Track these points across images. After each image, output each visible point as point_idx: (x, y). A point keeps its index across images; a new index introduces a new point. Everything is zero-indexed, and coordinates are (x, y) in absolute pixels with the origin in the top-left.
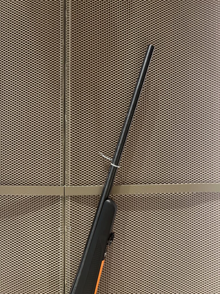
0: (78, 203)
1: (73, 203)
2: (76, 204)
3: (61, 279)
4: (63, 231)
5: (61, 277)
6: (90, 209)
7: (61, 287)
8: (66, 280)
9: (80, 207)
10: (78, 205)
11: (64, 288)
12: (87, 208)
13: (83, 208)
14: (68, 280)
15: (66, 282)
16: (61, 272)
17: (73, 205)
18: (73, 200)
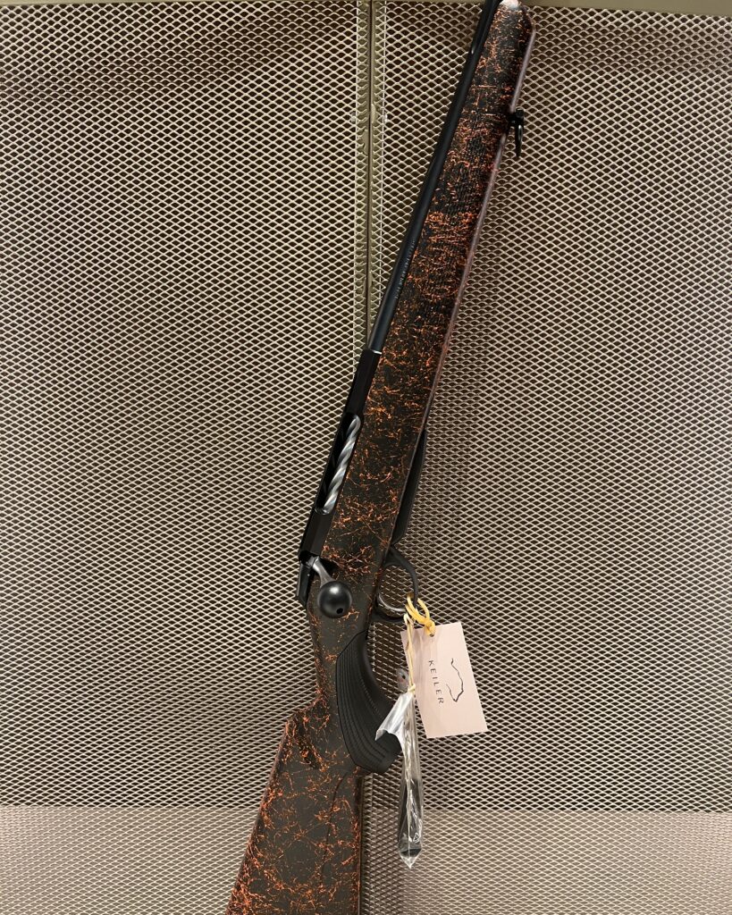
0: (412, 29)
1: (398, 28)
2: (405, 33)
3: (358, 268)
4: (366, 119)
5: (358, 261)
6: (446, 52)
7: (357, 292)
8: (371, 272)
9: (419, 42)
10: (412, 37)
11: (366, 296)
12: (440, 47)
13: (426, 47)
14: (378, 272)
15: (371, 279)
16: (358, 245)
17: (398, 37)
18: (398, 20)
